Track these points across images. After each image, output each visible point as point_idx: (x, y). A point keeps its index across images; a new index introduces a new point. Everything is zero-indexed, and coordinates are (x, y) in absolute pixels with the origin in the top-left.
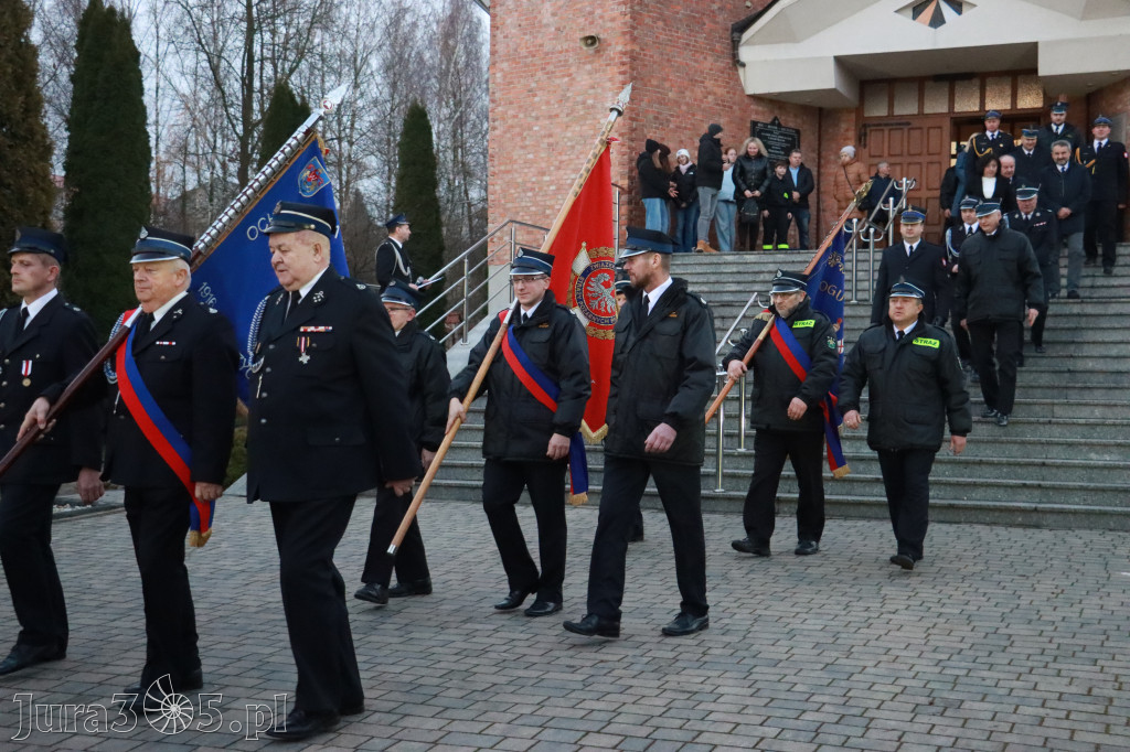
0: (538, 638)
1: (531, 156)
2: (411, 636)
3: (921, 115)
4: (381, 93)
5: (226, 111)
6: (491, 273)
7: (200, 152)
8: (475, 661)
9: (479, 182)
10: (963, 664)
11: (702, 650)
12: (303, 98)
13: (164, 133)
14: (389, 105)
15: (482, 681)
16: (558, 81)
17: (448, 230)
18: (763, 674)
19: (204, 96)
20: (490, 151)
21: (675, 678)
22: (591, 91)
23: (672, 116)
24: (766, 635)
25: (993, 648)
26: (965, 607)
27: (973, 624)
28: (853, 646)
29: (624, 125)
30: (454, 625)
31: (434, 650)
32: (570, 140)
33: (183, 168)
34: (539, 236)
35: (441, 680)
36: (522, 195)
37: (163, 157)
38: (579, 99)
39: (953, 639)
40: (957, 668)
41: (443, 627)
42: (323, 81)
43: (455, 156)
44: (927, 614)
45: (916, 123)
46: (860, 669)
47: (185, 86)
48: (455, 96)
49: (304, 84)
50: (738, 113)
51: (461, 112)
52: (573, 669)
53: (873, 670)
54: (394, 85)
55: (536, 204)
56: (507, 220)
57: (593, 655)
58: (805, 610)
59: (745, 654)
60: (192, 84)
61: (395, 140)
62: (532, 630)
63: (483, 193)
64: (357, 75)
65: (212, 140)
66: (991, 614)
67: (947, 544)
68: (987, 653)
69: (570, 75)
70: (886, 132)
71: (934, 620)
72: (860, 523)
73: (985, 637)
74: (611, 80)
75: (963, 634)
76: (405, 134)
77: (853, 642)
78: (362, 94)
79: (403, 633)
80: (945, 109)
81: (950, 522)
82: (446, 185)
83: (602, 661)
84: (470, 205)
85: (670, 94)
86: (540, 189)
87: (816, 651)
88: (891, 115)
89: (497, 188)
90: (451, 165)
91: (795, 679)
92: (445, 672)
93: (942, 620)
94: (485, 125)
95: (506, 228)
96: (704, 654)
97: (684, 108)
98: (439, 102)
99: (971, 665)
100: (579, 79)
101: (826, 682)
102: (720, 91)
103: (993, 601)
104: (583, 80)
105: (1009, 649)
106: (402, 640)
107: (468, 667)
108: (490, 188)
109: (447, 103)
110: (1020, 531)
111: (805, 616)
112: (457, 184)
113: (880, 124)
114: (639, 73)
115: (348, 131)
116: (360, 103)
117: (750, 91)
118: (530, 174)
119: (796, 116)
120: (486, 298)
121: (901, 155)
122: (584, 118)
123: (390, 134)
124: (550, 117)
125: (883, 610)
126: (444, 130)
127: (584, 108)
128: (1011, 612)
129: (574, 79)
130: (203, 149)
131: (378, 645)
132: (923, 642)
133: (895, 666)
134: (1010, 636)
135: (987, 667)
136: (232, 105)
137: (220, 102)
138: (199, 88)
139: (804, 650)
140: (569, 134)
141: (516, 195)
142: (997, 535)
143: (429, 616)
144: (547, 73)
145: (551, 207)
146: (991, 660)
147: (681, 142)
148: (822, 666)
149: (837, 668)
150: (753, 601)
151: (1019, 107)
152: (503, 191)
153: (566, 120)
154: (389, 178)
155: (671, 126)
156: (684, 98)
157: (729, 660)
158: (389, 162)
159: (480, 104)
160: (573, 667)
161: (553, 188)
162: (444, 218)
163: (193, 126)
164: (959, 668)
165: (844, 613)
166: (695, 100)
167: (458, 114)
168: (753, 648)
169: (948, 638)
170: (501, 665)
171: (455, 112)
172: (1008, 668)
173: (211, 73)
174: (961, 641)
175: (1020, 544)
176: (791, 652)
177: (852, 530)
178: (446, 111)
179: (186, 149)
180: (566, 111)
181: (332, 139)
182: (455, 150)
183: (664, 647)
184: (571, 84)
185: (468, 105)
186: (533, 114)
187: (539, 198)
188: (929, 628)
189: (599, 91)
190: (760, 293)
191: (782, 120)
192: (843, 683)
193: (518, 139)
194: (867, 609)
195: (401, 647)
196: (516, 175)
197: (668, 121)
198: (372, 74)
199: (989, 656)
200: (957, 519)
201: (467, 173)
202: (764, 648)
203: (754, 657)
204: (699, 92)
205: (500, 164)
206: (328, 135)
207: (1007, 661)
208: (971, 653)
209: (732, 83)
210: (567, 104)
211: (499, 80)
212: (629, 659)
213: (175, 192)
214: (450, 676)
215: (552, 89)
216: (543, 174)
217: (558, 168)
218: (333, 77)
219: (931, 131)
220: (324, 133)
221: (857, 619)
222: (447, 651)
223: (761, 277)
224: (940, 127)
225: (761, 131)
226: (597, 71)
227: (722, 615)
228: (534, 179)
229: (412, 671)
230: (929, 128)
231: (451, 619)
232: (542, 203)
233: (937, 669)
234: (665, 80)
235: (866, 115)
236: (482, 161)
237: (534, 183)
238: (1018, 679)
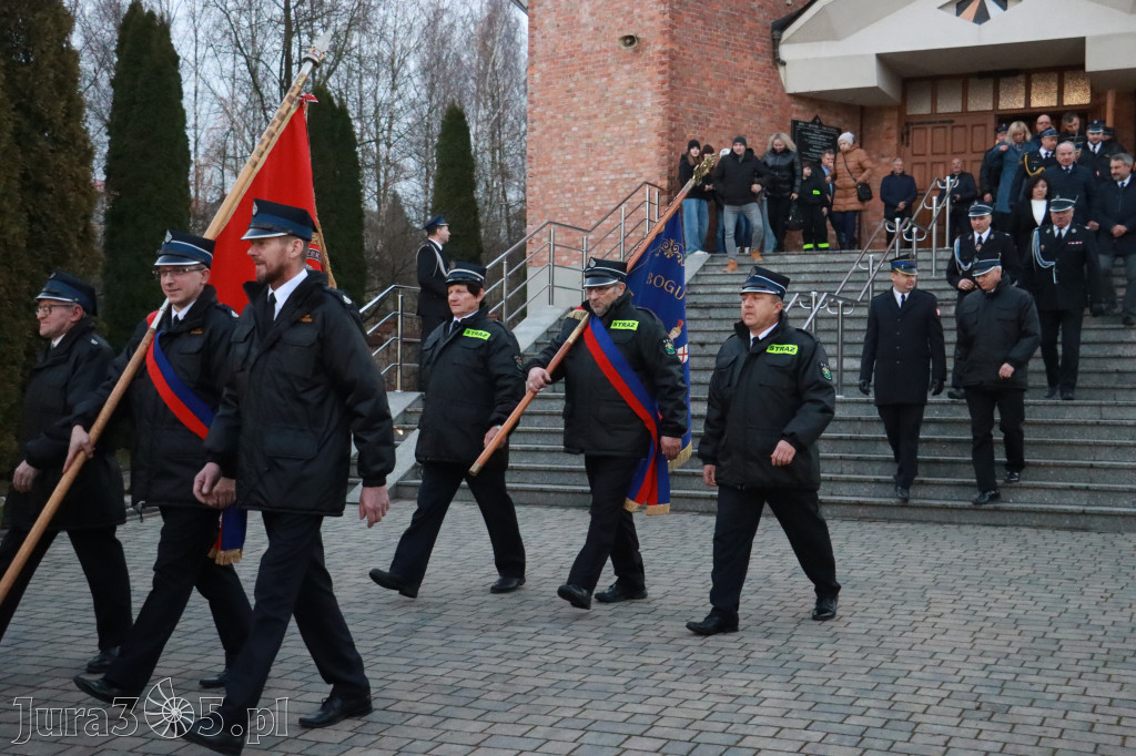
0: (579, 641)
1: (569, 157)
2: (451, 638)
3: (965, 112)
4: (418, 95)
5: (265, 114)
6: (529, 275)
7: (239, 155)
8: (517, 664)
9: (517, 184)
10: (1011, 669)
11: (744, 653)
12: (341, 100)
13: (203, 137)
14: (426, 107)
15: (524, 684)
16: (597, 81)
17: (486, 232)
18: (807, 677)
19: (243, 99)
20: (529, 152)
21: (719, 681)
22: (630, 91)
23: (712, 115)
24: (809, 639)
25: (1040, 653)
26: (1011, 611)
27: (1020, 628)
28: (897, 650)
29: (664, 125)
30: (496, 628)
31: (476, 652)
32: (609, 141)
33: (222, 171)
34: (578, 238)
35: (482, 683)
36: (561, 196)
37: (202, 160)
38: (618, 99)
39: (1001, 643)
40: (1005, 672)
41: (484, 630)
42: (360, 83)
43: (494, 158)
44: (974, 618)
45: (959, 121)
46: (905, 673)
47: (223, 90)
48: (493, 97)
49: (342, 87)
50: (778, 112)
51: (499, 114)
52: (615, 672)
53: (920, 675)
54: (431, 87)
55: (574, 205)
56: (546, 221)
57: (635, 659)
58: (850, 613)
59: (788, 657)
60: (231, 87)
61: (433, 142)
62: (574, 633)
63: (521, 195)
64: (394, 77)
65: (250, 143)
66: (1036, 618)
67: (992, 547)
68: (1035, 658)
69: (609, 75)
70: (929, 131)
71: (981, 624)
72: (904, 526)
73: (1033, 642)
74: (650, 79)
75: (1008, 638)
76: (442, 136)
77: (898, 646)
78: (400, 97)
79: (443, 636)
80: (989, 107)
81: (996, 525)
82: (484, 186)
83: (643, 664)
84: (508, 207)
85: (710, 94)
86: (579, 190)
87: (860, 655)
88: (934, 111)
89: (536, 189)
90: (489, 166)
91: (840, 683)
92: (486, 674)
93: (989, 624)
94: (523, 127)
95: (544, 230)
96: (747, 657)
97: (723, 107)
98: (478, 104)
99: (1018, 670)
100: (618, 79)
101: (870, 687)
102: (761, 90)
103: (1041, 605)
104: (622, 79)
105: (1058, 654)
106: (444, 642)
107: (509, 670)
108: (529, 189)
109: (485, 104)
110: (1068, 533)
111: (850, 619)
112: (495, 185)
113: (922, 122)
114: (678, 73)
115: (385, 133)
116: (398, 105)
117: (791, 89)
118: (569, 175)
119: (837, 114)
120: (524, 299)
121: (944, 154)
122: (623, 118)
123: (428, 135)
124: (589, 118)
125: (928, 614)
126: (482, 132)
127: (623, 108)
128: (1059, 616)
129: (613, 79)
130: (241, 152)
131: (420, 648)
132: (969, 646)
133: (941, 670)
134: (1059, 640)
135: (1035, 671)
136: (270, 108)
137: (258, 105)
138: (237, 91)
139: (848, 654)
140: (608, 135)
141: (554, 196)
142: (1044, 538)
143: (469, 619)
144: (586, 73)
145: (591, 208)
146: (1038, 665)
147: (721, 142)
148: (867, 670)
149: (882, 672)
150: (796, 604)
151: (1065, 104)
152: (542, 192)
153: (605, 120)
154: (427, 180)
155: (711, 126)
156: (724, 97)
157: (773, 664)
158: (427, 164)
159: (518, 105)
160: (615, 670)
161: (592, 188)
162: (482, 220)
163: (232, 129)
164: (1007, 673)
165: (888, 616)
166: (735, 99)
167: (496, 115)
168: (796, 652)
169: (996, 642)
170: (543, 668)
171: (494, 113)
172: (1056, 673)
173: (248, 76)
174: (1009, 645)
175: (1066, 547)
176: (837, 655)
177: (895, 533)
178: (483, 113)
179: (225, 153)
180: (605, 111)
181: (370, 141)
182: (493, 152)
183: (706, 651)
184: (610, 85)
185: (506, 106)
186: (572, 115)
187: (578, 199)
188: (975, 632)
189: (638, 90)
190: (802, 294)
191: (824, 118)
192: (889, 688)
193: (557, 140)
194: (912, 613)
195: (444, 650)
196: (554, 176)
197: (708, 120)
198: (409, 76)
199: (1037, 660)
200: (1003, 522)
201: (505, 175)
202: (806, 652)
203: (798, 660)
204: (739, 91)
205: (538, 165)
206: (366, 137)
207: (1055, 666)
208: (1018, 657)
209: (773, 81)
210: (606, 105)
211: (537, 81)
212: (672, 663)
213: (214, 196)
214: (492, 679)
215: (590, 89)
216: (583, 175)
217: (597, 169)
218: (371, 79)
219: (975, 129)
220: (362, 134)
221: (902, 623)
222: (488, 653)
223: (803, 278)
224: (984, 125)
225: (802, 130)
226: (636, 71)
227: (764, 618)
228: (572, 180)
229: (454, 674)
230: (973, 126)
231: (493, 622)
232: (581, 204)
233: (984, 674)
234: (704, 79)
235: (909, 113)
236: (520, 163)
237: (572, 184)
238: (1067, 684)
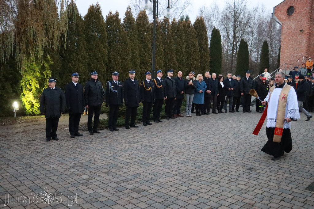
1: (288, 51)
16: (294, 38)
20: (281, 50)
22: (301, 39)
29: (307, 45)
36: (287, 58)
38: (298, 41)
55: (289, 60)
69: (297, 37)
74: (305, 37)
76: (263, 46)
89: (282, 57)
100: (299, 37)
114: (311, 36)
118: (288, 54)
122: (299, 44)
124: (293, 44)
140: (296, 47)
141: (285, 58)
144: (292, 36)
145: (292, 60)
152: (283, 57)
153: (296, 45)
184: (297, 39)
186: (289, 44)
189: (303, 39)
193: (286, 48)
196: (286, 55)
210: (296, 42)
211: (283, 38)
216: (291, 54)
217: (294, 53)
226: (302, 36)
237: (289, 56)
